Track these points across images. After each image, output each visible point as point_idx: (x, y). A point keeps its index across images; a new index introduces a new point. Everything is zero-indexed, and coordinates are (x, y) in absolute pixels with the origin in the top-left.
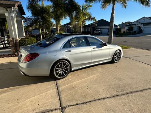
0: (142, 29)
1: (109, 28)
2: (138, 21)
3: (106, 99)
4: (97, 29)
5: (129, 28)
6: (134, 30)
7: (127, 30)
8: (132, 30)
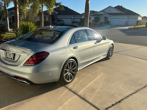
0: (108, 20)
1: (73, 17)
2: (104, 11)
3: (133, 95)
4: (57, 18)
5: (95, 18)
6: (100, 22)
7: (93, 21)
8: (98, 21)
